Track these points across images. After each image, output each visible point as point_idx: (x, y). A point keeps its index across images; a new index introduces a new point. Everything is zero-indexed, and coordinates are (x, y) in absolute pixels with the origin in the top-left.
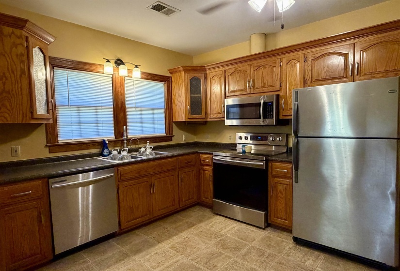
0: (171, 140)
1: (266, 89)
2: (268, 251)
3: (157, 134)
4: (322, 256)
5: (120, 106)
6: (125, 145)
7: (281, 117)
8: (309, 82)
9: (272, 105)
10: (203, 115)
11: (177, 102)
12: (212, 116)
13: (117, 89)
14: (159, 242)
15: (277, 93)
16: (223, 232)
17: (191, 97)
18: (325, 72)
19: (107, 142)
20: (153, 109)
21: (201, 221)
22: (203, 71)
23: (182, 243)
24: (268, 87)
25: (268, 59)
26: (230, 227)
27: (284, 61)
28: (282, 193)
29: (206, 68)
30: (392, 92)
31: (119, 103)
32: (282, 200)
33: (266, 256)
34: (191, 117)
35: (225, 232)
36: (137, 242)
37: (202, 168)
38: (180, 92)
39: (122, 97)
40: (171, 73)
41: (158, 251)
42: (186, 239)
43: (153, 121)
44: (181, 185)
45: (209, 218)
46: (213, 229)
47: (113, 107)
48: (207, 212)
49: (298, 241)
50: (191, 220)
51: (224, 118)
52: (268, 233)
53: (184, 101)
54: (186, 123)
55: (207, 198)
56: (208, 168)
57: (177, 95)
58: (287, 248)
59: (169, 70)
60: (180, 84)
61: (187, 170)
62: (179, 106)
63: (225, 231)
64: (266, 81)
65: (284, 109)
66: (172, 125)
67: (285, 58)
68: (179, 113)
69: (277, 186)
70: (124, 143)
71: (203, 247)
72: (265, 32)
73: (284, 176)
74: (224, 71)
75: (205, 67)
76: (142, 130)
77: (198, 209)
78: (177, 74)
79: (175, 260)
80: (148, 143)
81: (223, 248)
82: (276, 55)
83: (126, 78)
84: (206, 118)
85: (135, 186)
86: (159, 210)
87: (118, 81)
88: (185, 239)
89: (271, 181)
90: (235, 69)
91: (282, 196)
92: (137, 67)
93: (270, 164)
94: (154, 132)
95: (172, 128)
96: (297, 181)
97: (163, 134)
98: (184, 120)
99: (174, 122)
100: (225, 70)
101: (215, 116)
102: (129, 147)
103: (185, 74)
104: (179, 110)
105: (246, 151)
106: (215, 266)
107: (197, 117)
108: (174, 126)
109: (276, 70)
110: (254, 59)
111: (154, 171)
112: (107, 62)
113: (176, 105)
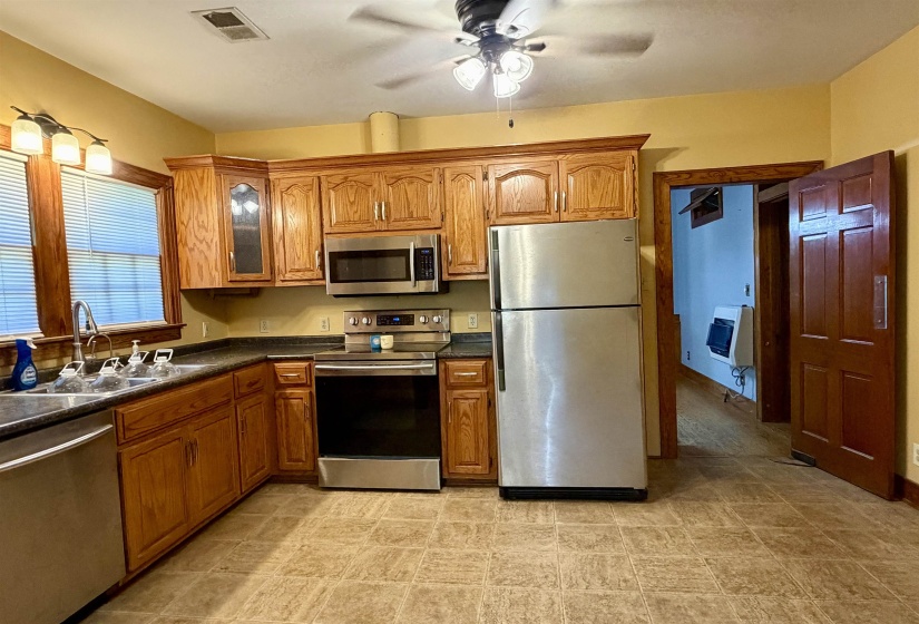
0: (179, 337)
1: (415, 224)
2: (473, 523)
3: (148, 323)
4: (551, 505)
5: (53, 245)
6: (79, 353)
7: (445, 277)
8: (493, 216)
9: (432, 254)
10: (265, 274)
11: (194, 240)
12: (288, 276)
13: (43, 196)
14: (247, 573)
15: (438, 232)
16: (368, 516)
17: (234, 231)
18: (518, 202)
19: (34, 347)
20: (133, 256)
21: (305, 511)
22: (262, 173)
23: (303, 558)
24: (418, 219)
25: (415, 167)
26: (375, 505)
27: (447, 174)
28: (468, 417)
29: (269, 166)
30: (628, 239)
31: (51, 236)
32: (468, 428)
33: (475, 531)
34: (238, 279)
35: (374, 515)
36: (187, 588)
37: (280, 394)
38: (203, 217)
39: (57, 220)
40: (171, 168)
41: (262, 588)
42: (304, 548)
43: (136, 287)
44: (243, 438)
45: (318, 502)
46: (342, 517)
47: (33, 248)
48: (303, 491)
49: (510, 494)
50: (280, 514)
51: (324, 278)
52: (448, 496)
53: (216, 239)
54: (212, 294)
55: (299, 460)
56: (298, 391)
57: (193, 224)
58: (496, 509)
59: (165, 160)
60: (202, 199)
61: (251, 401)
62: (201, 252)
63: (371, 512)
64: (413, 208)
65: (451, 263)
66: (178, 299)
67: (450, 168)
68: (200, 267)
69: (459, 404)
70: (74, 348)
71: (354, 552)
72: (398, 113)
73: (470, 384)
74: (316, 180)
75: (267, 163)
76: (111, 311)
77: (277, 489)
78: (193, 173)
79: (316, 591)
80: (135, 346)
81: (394, 542)
82: (430, 161)
83: (65, 169)
84: (272, 280)
85: (155, 452)
86: (205, 507)
87: (45, 175)
88: (300, 549)
89: (446, 397)
90: (346, 178)
91: (468, 422)
92: (99, 142)
93: (442, 366)
94: (139, 316)
95: (179, 306)
96: (503, 388)
97: (160, 321)
98: (218, 284)
99: (185, 291)
100: (319, 178)
101: (299, 275)
102: (88, 357)
103: (216, 173)
104: (202, 262)
105: (383, 346)
106: (405, 573)
107: (250, 279)
108: (184, 302)
109: (433, 190)
110: (387, 163)
111: (193, 410)
112: (20, 118)
113: (191, 250)
